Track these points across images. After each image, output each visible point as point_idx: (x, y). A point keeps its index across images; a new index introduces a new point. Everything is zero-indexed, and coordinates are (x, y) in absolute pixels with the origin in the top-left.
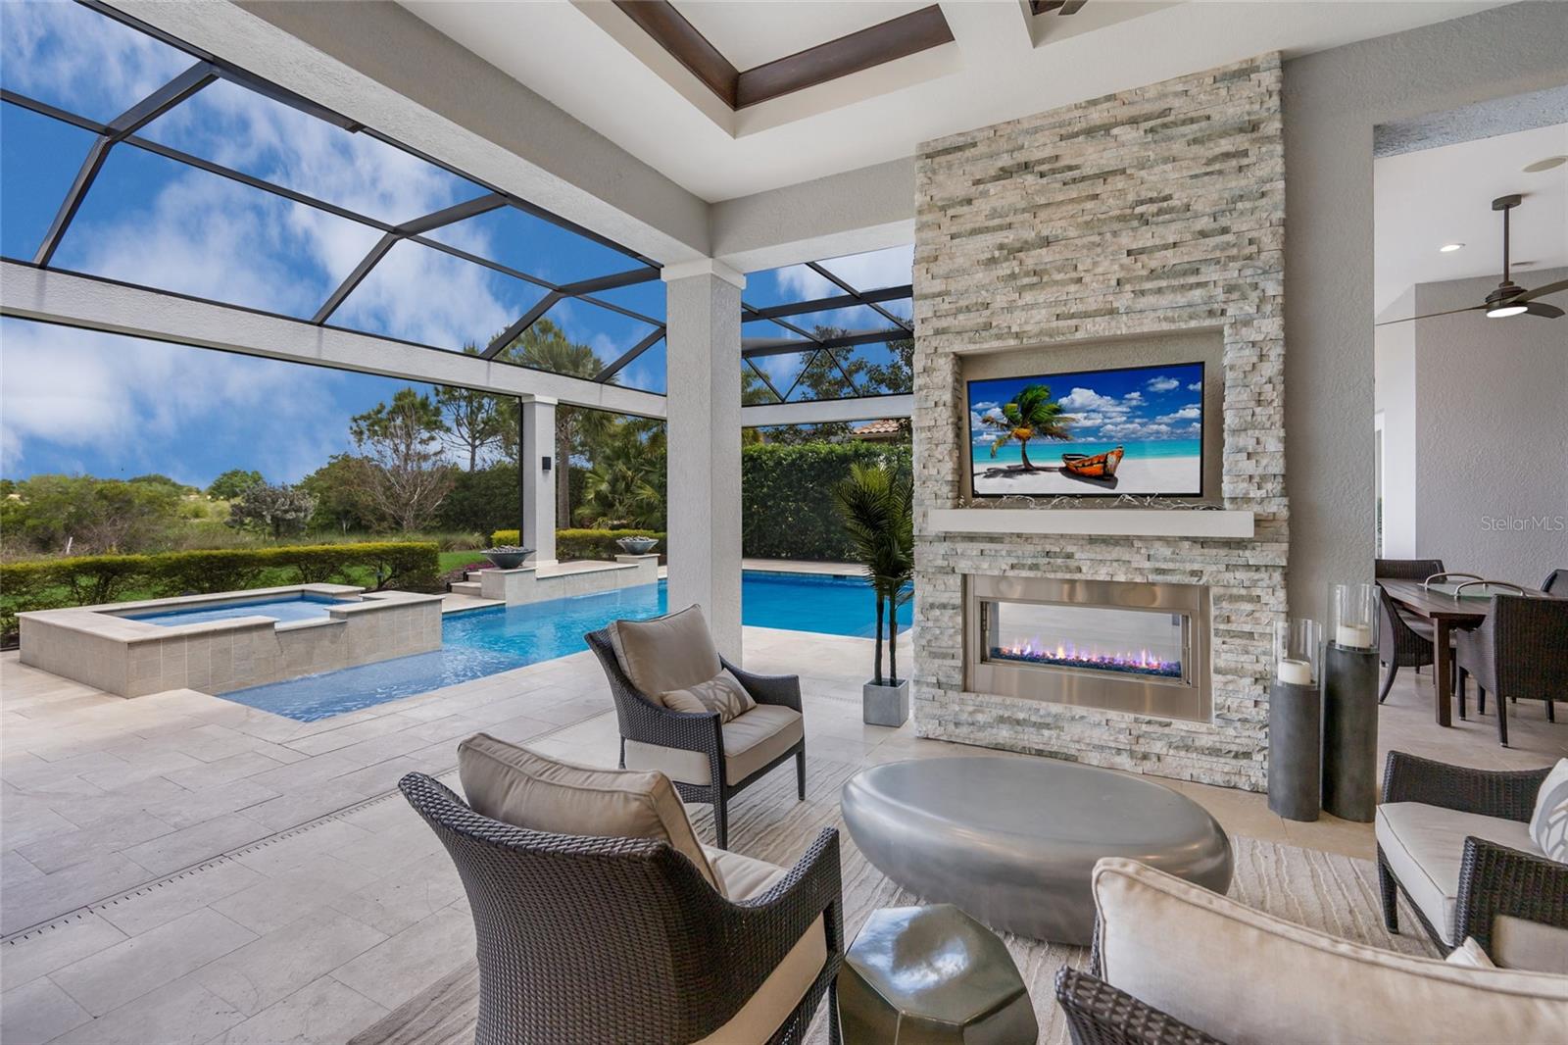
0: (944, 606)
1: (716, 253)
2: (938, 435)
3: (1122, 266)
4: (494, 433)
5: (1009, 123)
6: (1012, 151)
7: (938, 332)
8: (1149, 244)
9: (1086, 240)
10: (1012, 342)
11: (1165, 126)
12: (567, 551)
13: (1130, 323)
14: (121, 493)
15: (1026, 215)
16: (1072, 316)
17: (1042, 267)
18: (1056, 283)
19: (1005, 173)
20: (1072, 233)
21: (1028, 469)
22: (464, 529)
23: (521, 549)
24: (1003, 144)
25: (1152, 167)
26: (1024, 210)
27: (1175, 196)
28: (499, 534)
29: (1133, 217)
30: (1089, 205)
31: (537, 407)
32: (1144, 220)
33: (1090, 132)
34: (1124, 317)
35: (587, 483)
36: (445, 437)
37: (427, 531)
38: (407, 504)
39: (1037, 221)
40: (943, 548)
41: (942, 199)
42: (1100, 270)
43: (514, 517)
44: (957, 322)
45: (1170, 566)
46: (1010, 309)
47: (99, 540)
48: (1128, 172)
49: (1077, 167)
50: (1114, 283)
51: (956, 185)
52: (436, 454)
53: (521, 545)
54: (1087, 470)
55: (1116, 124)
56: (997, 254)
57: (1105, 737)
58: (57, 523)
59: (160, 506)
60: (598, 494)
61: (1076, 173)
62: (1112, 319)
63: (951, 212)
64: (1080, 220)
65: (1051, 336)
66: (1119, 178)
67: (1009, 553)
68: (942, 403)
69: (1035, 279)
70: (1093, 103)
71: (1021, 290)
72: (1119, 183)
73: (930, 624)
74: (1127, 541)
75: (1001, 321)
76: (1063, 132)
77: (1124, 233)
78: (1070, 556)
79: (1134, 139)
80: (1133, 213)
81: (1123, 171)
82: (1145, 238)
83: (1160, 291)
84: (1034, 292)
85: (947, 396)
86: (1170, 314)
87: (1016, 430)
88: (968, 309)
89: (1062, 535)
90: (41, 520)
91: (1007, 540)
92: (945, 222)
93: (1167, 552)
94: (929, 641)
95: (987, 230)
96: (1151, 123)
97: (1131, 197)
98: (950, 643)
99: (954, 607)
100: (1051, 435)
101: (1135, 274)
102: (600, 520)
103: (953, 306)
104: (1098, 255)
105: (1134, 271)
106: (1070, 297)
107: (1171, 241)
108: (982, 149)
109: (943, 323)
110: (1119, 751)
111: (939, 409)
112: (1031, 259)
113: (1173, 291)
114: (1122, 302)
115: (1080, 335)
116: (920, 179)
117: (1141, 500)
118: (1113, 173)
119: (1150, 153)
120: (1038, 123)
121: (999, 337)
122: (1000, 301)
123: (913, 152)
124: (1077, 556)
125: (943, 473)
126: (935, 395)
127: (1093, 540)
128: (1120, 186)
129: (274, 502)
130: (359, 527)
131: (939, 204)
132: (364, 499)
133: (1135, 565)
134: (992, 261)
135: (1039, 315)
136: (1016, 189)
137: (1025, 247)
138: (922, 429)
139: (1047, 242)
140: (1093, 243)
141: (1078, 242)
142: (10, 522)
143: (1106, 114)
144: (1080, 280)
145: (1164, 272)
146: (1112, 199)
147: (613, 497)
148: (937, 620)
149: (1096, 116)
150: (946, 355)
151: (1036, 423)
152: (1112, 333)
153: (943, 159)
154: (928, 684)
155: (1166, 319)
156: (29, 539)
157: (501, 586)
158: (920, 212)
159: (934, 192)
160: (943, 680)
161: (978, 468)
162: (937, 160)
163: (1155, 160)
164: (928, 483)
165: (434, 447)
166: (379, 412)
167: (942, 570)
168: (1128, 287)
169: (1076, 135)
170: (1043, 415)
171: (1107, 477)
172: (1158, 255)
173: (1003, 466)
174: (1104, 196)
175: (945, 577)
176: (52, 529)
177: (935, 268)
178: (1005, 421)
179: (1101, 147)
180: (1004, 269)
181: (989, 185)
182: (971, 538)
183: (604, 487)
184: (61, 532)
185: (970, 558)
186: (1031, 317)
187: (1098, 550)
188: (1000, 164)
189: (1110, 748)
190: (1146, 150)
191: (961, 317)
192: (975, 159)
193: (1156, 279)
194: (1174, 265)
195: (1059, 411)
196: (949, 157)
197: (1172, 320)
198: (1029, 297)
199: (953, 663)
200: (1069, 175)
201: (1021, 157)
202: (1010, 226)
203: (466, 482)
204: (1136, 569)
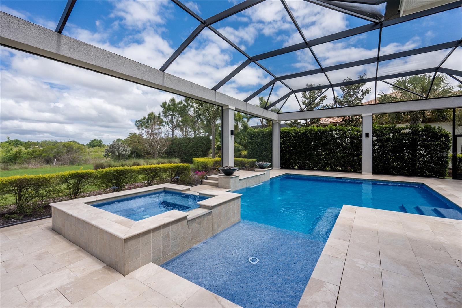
14: (70, 145)
22: (171, 157)
37: (163, 158)
38: (156, 149)
47: (64, 160)
58: (52, 155)
59: (81, 149)
90: (47, 154)
129: (119, 148)
132: (140, 147)
142: (38, 154)
156: (43, 160)
166: (144, 119)
176: (50, 157)
184: (52, 158)
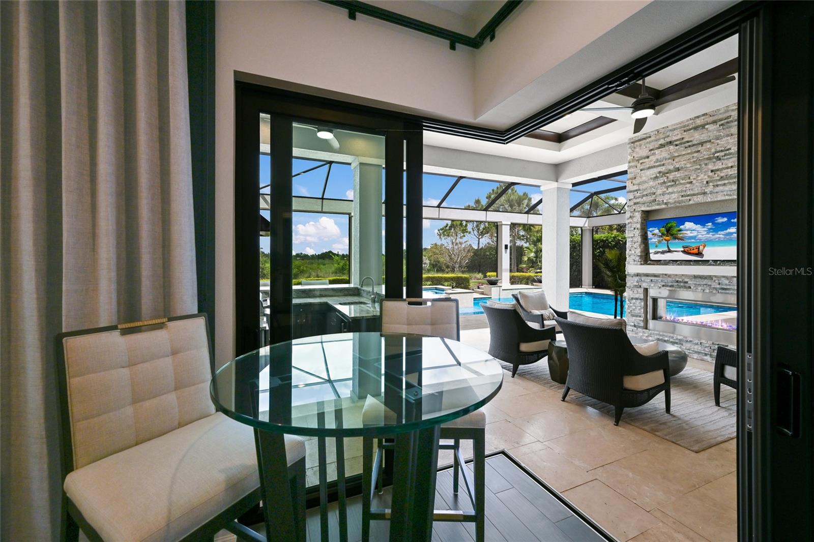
0: (637, 299)
1: (559, 180)
2: (635, 239)
3: (709, 176)
4: (487, 233)
5: (664, 128)
6: (664, 138)
7: (635, 204)
8: (720, 167)
9: (694, 168)
10: (664, 206)
11: (728, 122)
12: (513, 281)
13: (712, 197)
15: (670, 160)
16: (688, 196)
17: (676, 178)
18: (681, 184)
19: (662, 146)
20: (688, 165)
21: (670, 251)
22: (475, 272)
23: (497, 279)
24: (661, 136)
25: (722, 138)
26: (669, 159)
27: (732, 149)
28: (488, 274)
29: (714, 157)
30: (695, 155)
31: (503, 226)
32: (718, 159)
33: (696, 128)
34: (710, 195)
35: (525, 253)
36: (469, 235)
37: (463, 272)
38: (456, 262)
39: (674, 162)
40: (636, 279)
41: (637, 157)
42: (699, 178)
43: (495, 267)
44: (642, 200)
45: (728, 287)
46: (663, 194)
48: (712, 141)
49: (691, 141)
50: (705, 183)
51: (642, 152)
52: (465, 242)
53: (497, 277)
54: (692, 251)
55: (707, 124)
56: (658, 175)
57: (700, 349)
60: (529, 259)
61: (690, 144)
62: (704, 196)
63: (641, 162)
64: (692, 160)
65: (680, 203)
66: (708, 144)
67: (662, 281)
68: (636, 228)
69: (673, 183)
70: (698, 117)
71: (667, 188)
72: (708, 145)
73: (632, 305)
74: (710, 277)
75: (659, 199)
76: (685, 129)
77: (710, 164)
78: (686, 282)
79: (714, 128)
80: (714, 156)
81: (710, 141)
82: (719, 165)
83: (724, 184)
84: (673, 188)
85: (639, 226)
86: (729, 193)
87: (664, 237)
88: (647, 195)
89: (683, 275)
91: (661, 276)
92: (639, 165)
93: (727, 282)
94: (631, 311)
95: (654, 167)
96: (722, 122)
97: (713, 150)
98: (639, 312)
99: (641, 299)
100: (678, 239)
101: (714, 179)
102: (531, 269)
103: (641, 194)
104: (699, 173)
105: (714, 177)
106: (687, 188)
107: (730, 165)
108: (653, 138)
109: (638, 200)
110: (706, 355)
111: (635, 230)
112: (671, 176)
113: (730, 184)
114: (708, 190)
115: (691, 202)
116: (630, 151)
117: (716, 262)
118: (706, 142)
119: (721, 133)
120: (675, 127)
121: (658, 204)
122: (659, 192)
123: (627, 141)
124: (689, 282)
125: (637, 252)
126: (634, 226)
127: (695, 277)
128: (708, 147)
130: (440, 270)
131: (637, 159)
132: (442, 260)
133: (713, 286)
134: (657, 177)
135: (674, 196)
136: (667, 151)
137: (669, 172)
138: (629, 237)
139: (678, 169)
140: (697, 169)
141: (691, 168)
143: (703, 121)
144: (691, 182)
145: (727, 178)
146: (705, 152)
147: (536, 260)
148: (634, 304)
149: (699, 122)
150: (639, 212)
151: (672, 235)
152: (704, 201)
153: (638, 143)
154: (631, 326)
155: (727, 195)
157: (491, 291)
158: (629, 162)
159: (634, 155)
160: (636, 324)
161: (651, 251)
162: (636, 144)
163: (723, 136)
164: (631, 256)
165: (465, 239)
166: (446, 227)
167: (636, 286)
168: (711, 184)
169: (691, 129)
170: (674, 232)
171: (699, 254)
172: (724, 171)
173: (660, 250)
174: (702, 151)
175: (637, 289)
177: (634, 181)
178: (660, 234)
179: (701, 133)
180: (661, 180)
181: (656, 151)
182: (647, 275)
183: (532, 255)
185: (647, 282)
186: (672, 197)
187: (697, 280)
188: (660, 143)
189: (702, 353)
190: (720, 132)
191: (644, 198)
192: (650, 142)
193: (723, 180)
194: (731, 175)
195: (680, 230)
196: (640, 142)
197: (731, 195)
198: (670, 190)
199: (640, 319)
200: (687, 145)
201: (668, 140)
202: (663, 165)
203: (477, 253)
204: (714, 288)
